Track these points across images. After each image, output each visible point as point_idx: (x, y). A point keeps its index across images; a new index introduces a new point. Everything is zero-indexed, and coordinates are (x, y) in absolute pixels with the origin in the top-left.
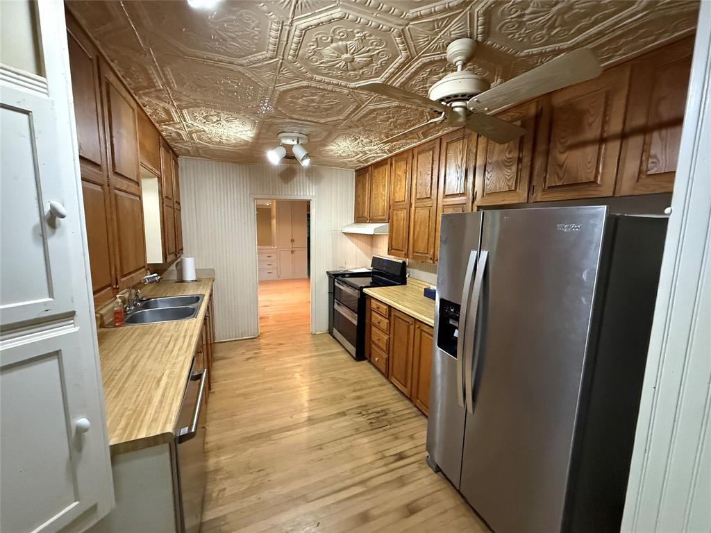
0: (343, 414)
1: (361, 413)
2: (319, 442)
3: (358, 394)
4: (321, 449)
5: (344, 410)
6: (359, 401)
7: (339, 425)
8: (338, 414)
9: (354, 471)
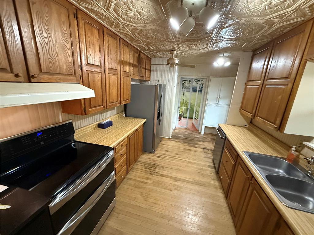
0: (162, 175)
1: (155, 172)
2: (178, 171)
3: (146, 181)
4: (178, 169)
5: (160, 177)
6: (149, 177)
7: (167, 172)
8: (163, 176)
9: (173, 160)
